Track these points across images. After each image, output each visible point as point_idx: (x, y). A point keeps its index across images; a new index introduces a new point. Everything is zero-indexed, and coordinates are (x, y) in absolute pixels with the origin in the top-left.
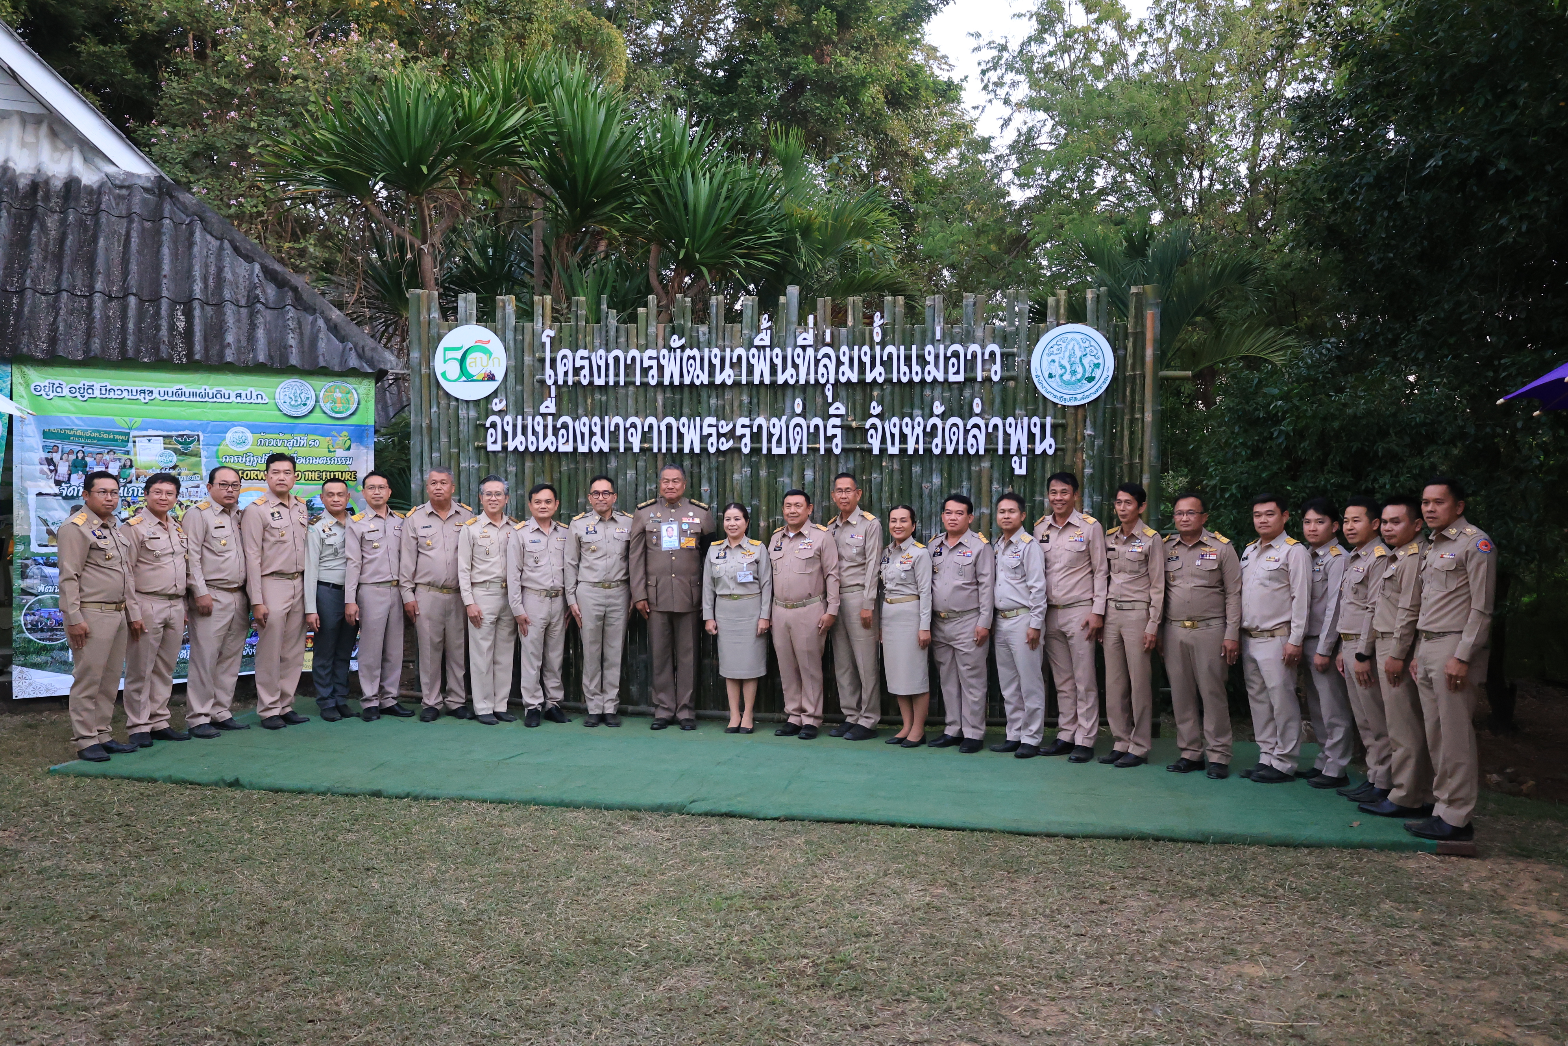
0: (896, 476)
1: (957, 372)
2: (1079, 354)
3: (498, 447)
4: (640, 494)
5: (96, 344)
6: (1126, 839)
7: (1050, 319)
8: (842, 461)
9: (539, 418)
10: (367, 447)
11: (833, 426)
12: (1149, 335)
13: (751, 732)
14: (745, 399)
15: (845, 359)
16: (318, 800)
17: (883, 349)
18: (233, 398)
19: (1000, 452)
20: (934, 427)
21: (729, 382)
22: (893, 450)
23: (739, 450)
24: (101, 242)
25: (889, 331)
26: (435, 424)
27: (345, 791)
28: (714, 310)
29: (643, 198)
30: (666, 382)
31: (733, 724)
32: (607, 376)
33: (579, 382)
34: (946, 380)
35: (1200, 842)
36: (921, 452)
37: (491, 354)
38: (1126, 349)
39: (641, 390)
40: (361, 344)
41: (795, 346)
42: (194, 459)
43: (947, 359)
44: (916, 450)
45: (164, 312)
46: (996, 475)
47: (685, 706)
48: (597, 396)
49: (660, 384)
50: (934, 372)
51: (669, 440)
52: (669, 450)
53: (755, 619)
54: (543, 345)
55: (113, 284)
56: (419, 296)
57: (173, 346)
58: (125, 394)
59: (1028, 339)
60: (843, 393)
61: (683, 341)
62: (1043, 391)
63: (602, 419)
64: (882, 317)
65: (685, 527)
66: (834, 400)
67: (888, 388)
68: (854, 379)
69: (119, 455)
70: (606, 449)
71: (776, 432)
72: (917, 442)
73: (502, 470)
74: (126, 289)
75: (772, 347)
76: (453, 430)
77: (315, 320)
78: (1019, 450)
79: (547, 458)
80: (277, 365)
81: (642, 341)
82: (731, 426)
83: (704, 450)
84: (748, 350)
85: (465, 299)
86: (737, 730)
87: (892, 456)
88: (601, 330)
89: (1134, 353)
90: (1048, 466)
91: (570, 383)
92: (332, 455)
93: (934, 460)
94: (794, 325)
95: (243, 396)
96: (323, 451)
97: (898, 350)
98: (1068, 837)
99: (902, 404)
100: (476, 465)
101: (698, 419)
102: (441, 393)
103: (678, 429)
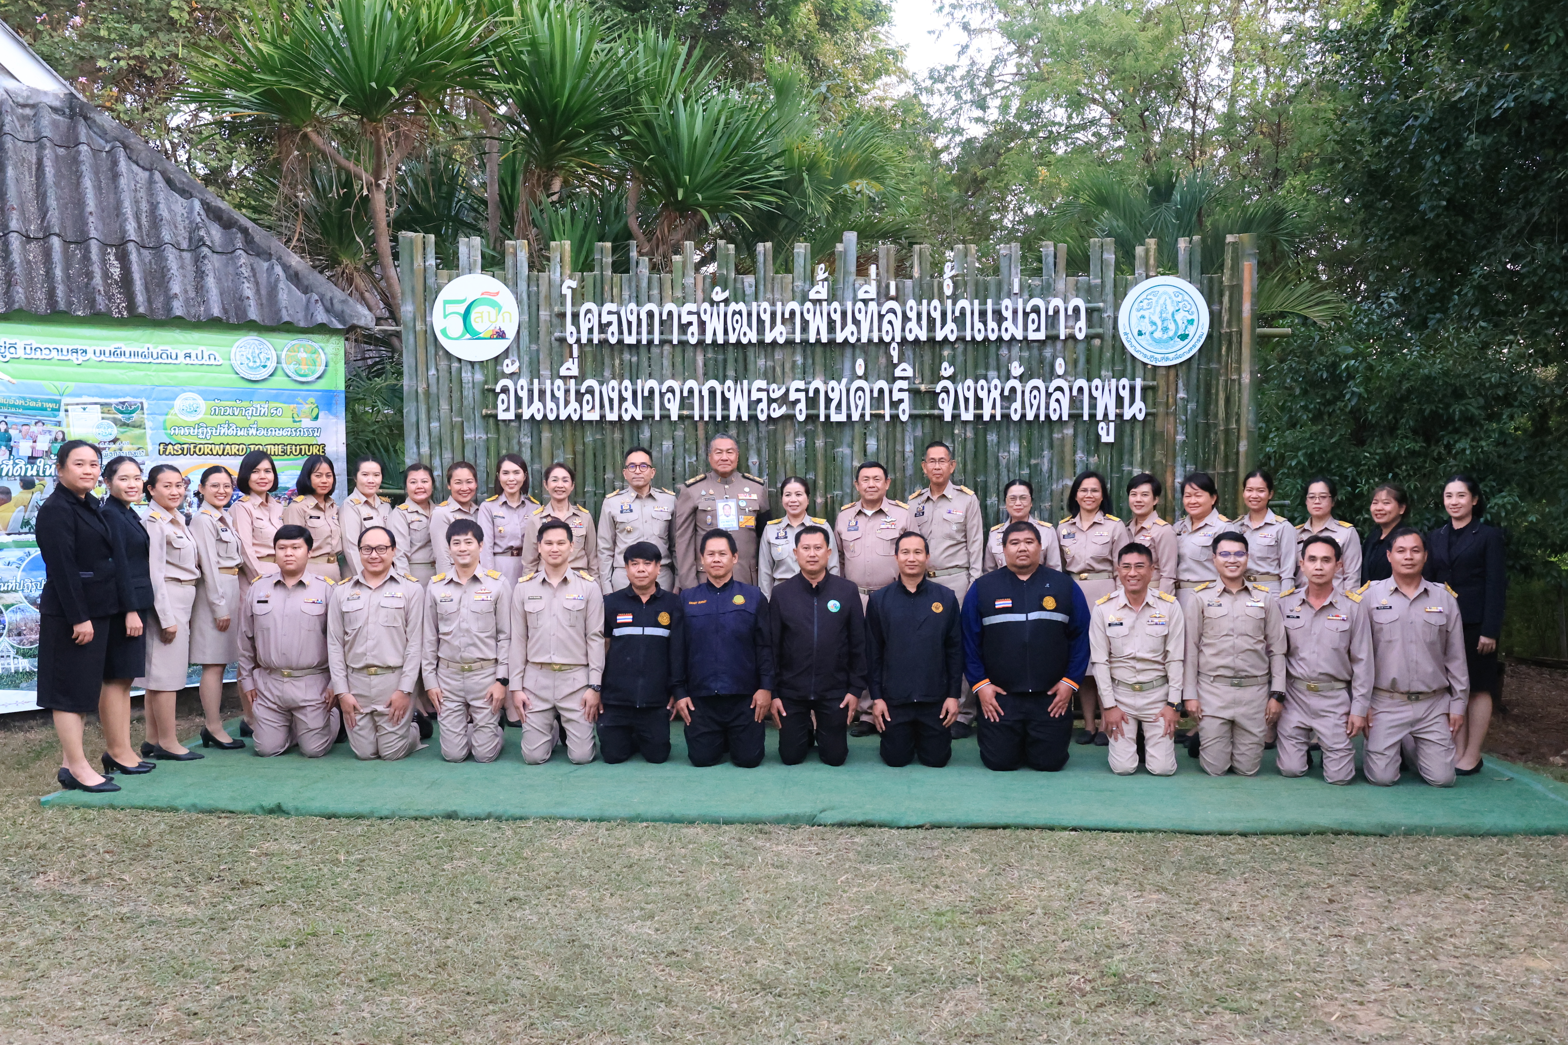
0: (970, 445)
1: (1038, 329)
2: (1171, 309)
3: (511, 415)
4: (679, 468)
5: (20, 294)
6: (1304, 834)
7: (1140, 271)
8: (909, 428)
9: (559, 382)
10: (336, 415)
11: (899, 391)
12: (1247, 288)
14: (799, 359)
15: (912, 315)
16: (385, 825)
17: (954, 304)
18: (181, 359)
19: (1086, 417)
20: (1013, 390)
21: (781, 340)
23: (792, 417)
24: (10, 172)
25: (961, 284)
26: (433, 389)
27: (414, 814)
28: (761, 258)
29: (634, 130)
30: (709, 340)
32: (639, 333)
33: (606, 341)
34: (1025, 338)
36: (998, 418)
38: (1221, 303)
39: (678, 350)
40: (329, 295)
41: (855, 301)
42: (137, 431)
43: (1026, 315)
44: (993, 417)
45: (94, 256)
46: (1080, 442)
48: (626, 356)
49: (701, 343)
50: (1012, 329)
51: (713, 406)
52: (713, 417)
54: (563, 297)
55: (30, 222)
56: (411, 241)
57: (110, 298)
58: (54, 352)
59: (1115, 292)
60: (909, 353)
61: (727, 294)
62: (1131, 350)
63: (634, 383)
64: (952, 268)
67: (960, 347)
68: (923, 337)
69: (49, 427)
70: (639, 417)
71: (835, 396)
72: (994, 407)
73: (515, 441)
74: (48, 227)
75: (829, 301)
76: (456, 395)
77: (272, 267)
78: (1106, 415)
80: (233, 320)
81: (679, 294)
82: (783, 390)
83: (753, 418)
84: (802, 304)
85: (468, 245)
87: (966, 423)
88: (630, 280)
89: (1230, 308)
90: (1138, 432)
91: (596, 341)
92: (297, 425)
93: (1012, 426)
94: (853, 277)
95: (193, 356)
96: (287, 421)
97: (972, 304)
98: (1244, 835)
99: (976, 367)
100: (484, 437)
101: (745, 382)
102: (441, 353)
103: (723, 393)
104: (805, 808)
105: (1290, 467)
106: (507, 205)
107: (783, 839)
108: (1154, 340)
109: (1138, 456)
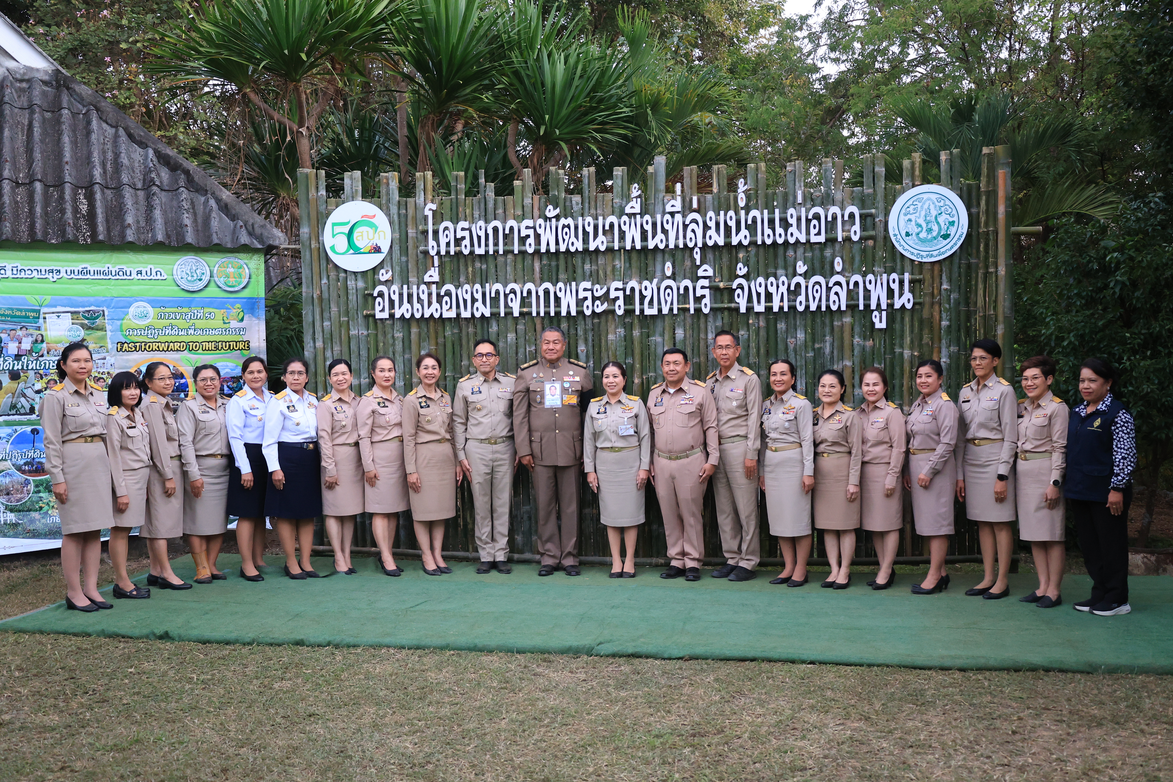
0: (763, 333)
1: (819, 233)
2: (934, 213)
3: (386, 315)
4: (521, 356)
5: (7, 228)
6: (1017, 670)
7: (906, 181)
8: (711, 319)
9: (423, 287)
10: (258, 318)
11: (702, 288)
12: (1002, 193)
13: (633, 576)
14: (618, 264)
15: (712, 224)
16: (245, 650)
17: (747, 214)
18: (134, 275)
19: (861, 307)
20: (798, 285)
21: (602, 248)
22: (759, 308)
23: (614, 311)
24: (6, 133)
25: (753, 196)
26: (325, 295)
27: (270, 641)
28: (586, 181)
29: (505, 79)
30: (543, 250)
31: (616, 568)
32: (487, 245)
33: (461, 252)
34: (808, 241)
35: (1088, 673)
36: (786, 309)
37: (376, 228)
38: (979, 207)
39: (519, 259)
40: (251, 222)
41: (664, 213)
42: (100, 333)
43: (808, 221)
44: (781, 308)
45: (68, 196)
46: (857, 329)
47: (569, 554)
48: (478, 265)
49: (537, 252)
50: (796, 234)
51: (547, 304)
52: (547, 313)
53: (635, 469)
54: (426, 218)
55: (20, 172)
56: (307, 176)
57: (78, 228)
58: (35, 273)
59: (886, 200)
60: (710, 256)
61: (558, 211)
62: (900, 249)
63: (483, 287)
64: (745, 184)
65: (566, 385)
66: (702, 263)
67: (752, 250)
68: (721, 242)
69: (31, 331)
70: (487, 314)
71: (648, 294)
72: (782, 300)
73: (389, 336)
74: (33, 175)
75: (642, 215)
77: (207, 201)
78: (879, 305)
79: (432, 323)
80: (174, 243)
81: (519, 212)
82: (605, 289)
83: (580, 313)
84: (620, 217)
85: (351, 178)
86: (621, 575)
87: (758, 314)
88: (479, 202)
89: (987, 211)
90: (907, 319)
91: (452, 253)
92: (227, 326)
93: (798, 316)
94: (661, 195)
95: (144, 273)
96: (218, 323)
97: (762, 214)
98: (962, 670)
99: (767, 266)
100: (365, 333)
101: (574, 284)
102: (331, 266)
103: (555, 293)
104: (586, 641)
105: (1064, 347)
106: (413, 143)
107: (560, 667)
108: (920, 239)
109: (908, 340)
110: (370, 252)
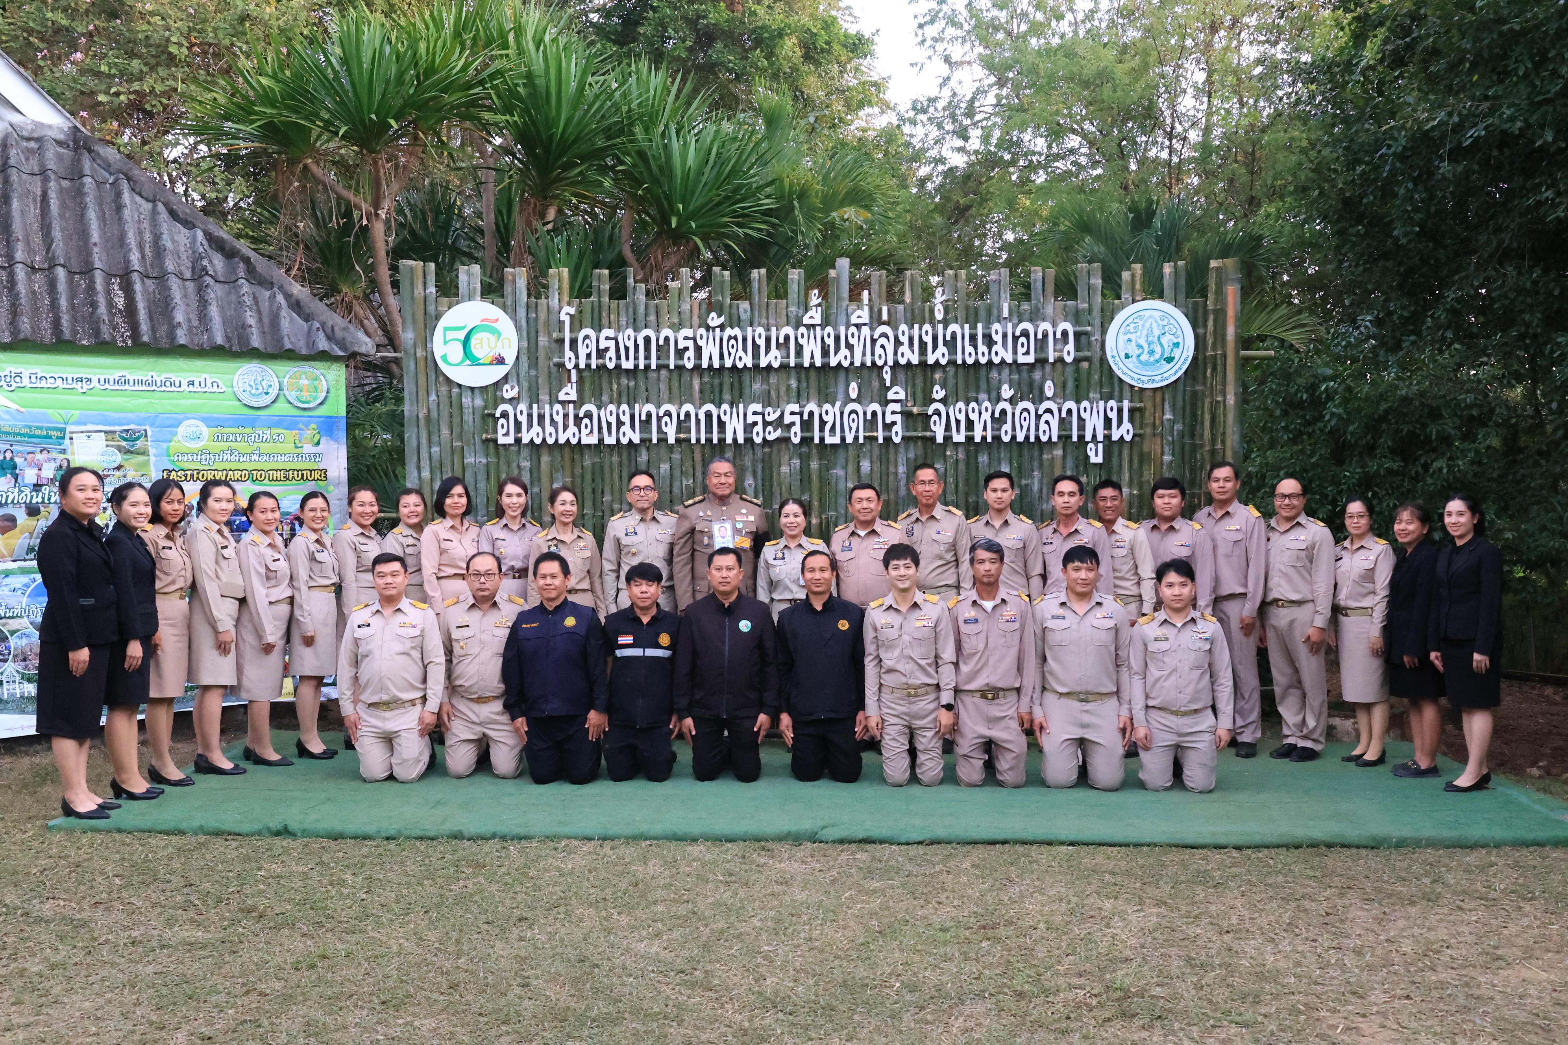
0: (962, 467)
1: (1027, 353)
2: (1157, 332)
3: (510, 440)
4: (676, 491)
5: (25, 324)
6: (1298, 847)
7: (1126, 295)
8: (902, 450)
9: (558, 407)
10: (337, 441)
11: (892, 414)
12: (1231, 312)
14: (794, 383)
15: (904, 339)
16: (392, 846)
17: (945, 328)
18: (184, 386)
19: (1075, 439)
20: (1003, 412)
21: (776, 365)
23: (788, 440)
24: (15, 204)
25: (952, 308)
26: (434, 414)
27: (419, 833)
28: (756, 285)
29: (628, 160)
30: (705, 365)
32: (636, 358)
33: (604, 366)
34: (1015, 361)
36: (989, 440)
37: (499, 334)
38: (1206, 326)
39: (675, 375)
40: (330, 323)
41: (848, 325)
42: (141, 458)
43: (1015, 339)
44: (984, 438)
45: (99, 284)
46: (1070, 463)
48: (624, 381)
49: (697, 367)
50: (1002, 353)
51: (709, 430)
52: (709, 440)
54: (561, 323)
55: (35, 254)
56: (412, 269)
57: (115, 327)
58: (59, 382)
59: (1103, 317)
60: (901, 376)
61: (722, 319)
62: (1118, 373)
63: (631, 407)
64: (943, 293)
66: (893, 384)
67: (951, 370)
68: (915, 361)
69: (54, 455)
70: (636, 441)
71: (829, 419)
72: (985, 429)
73: (514, 465)
74: (53, 258)
75: (823, 326)
76: (456, 420)
77: (274, 296)
78: (1094, 436)
80: (236, 348)
81: (676, 320)
82: (778, 413)
83: (749, 440)
84: (796, 328)
85: (468, 273)
87: (957, 444)
88: (627, 307)
89: (1215, 331)
90: (1126, 453)
91: (594, 366)
92: (299, 451)
93: (1003, 448)
94: (846, 302)
95: (197, 384)
96: (289, 447)
97: (962, 328)
98: (1238, 848)
99: (967, 388)
100: (484, 461)
101: (741, 406)
102: (441, 379)
103: (719, 416)
104: (806, 825)
106: (503, 234)
107: (786, 856)
108: (1141, 362)
109: (1126, 476)
110: (491, 364)
